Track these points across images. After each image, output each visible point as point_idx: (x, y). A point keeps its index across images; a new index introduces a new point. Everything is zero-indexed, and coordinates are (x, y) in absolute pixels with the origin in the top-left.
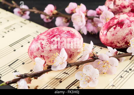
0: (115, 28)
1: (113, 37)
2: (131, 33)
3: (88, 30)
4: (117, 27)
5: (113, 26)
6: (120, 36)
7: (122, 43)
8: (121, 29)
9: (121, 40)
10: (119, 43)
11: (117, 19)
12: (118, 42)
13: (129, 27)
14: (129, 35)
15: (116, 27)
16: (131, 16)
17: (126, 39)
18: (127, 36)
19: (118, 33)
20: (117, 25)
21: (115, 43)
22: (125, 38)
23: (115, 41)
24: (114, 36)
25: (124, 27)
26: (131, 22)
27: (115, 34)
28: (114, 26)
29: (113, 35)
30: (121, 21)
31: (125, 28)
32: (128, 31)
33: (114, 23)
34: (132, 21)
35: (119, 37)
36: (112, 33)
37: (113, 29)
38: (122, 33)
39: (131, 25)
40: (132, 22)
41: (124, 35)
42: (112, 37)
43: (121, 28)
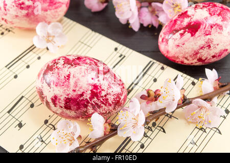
0: (182, 35)
1: (178, 49)
2: (209, 46)
3: (142, 23)
4: (187, 32)
5: (180, 29)
6: (190, 50)
7: (193, 59)
8: (192, 38)
9: (190, 56)
10: (188, 60)
11: (188, 16)
12: (186, 58)
13: (207, 35)
14: (205, 49)
15: (185, 32)
16: (214, 14)
17: (199, 54)
18: (201, 51)
19: (186, 43)
20: (187, 30)
21: (181, 58)
22: (197, 53)
23: (181, 55)
24: (180, 48)
25: (197, 34)
26: (212, 27)
27: (181, 45)
28: (182, 31)
29: (178, 46)
30: (195, 22)
31: (199, 36)
32: (203, 43)
33: (182, 24)
34: (215, 25)
35: (187, 51)
36: (177, 43)
37: (179, 36)
38: (192, 45)
39: (210, 32)
40: (214, 27)
41: (196, 48)
42: (175, 48)
43: (192, 36)
